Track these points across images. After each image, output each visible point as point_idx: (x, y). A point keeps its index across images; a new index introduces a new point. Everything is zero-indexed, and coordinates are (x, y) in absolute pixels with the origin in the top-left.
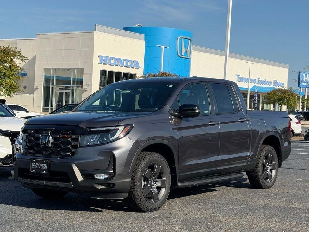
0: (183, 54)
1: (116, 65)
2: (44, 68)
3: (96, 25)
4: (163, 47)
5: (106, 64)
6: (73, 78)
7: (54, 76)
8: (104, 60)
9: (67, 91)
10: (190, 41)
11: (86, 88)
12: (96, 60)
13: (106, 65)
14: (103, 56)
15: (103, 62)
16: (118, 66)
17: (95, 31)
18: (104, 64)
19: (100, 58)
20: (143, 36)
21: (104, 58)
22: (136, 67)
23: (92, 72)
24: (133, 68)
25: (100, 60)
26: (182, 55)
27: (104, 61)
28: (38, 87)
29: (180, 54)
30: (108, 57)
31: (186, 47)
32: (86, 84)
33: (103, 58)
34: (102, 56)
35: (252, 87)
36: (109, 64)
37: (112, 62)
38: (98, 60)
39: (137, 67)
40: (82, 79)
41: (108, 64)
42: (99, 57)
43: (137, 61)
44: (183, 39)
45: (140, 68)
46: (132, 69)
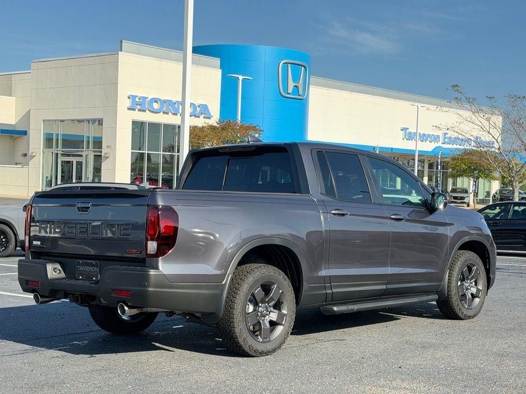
0: (290, 91)
1: (164, 113)
2: (44, 121)
3: (121, 42)
4: (241, 77)
5: (144, 111)
6: (87, 135)
7: (58, 134)
8: (138, 104)
9: (79, 159)
10: (303, 68)
11: (107, 153)
12: (123, 103)
13: (144, 113)
14: (137, 96)
15: (138, 107)
16: (168, 113)
17: (120, 52)
18: (139, 110)
19: (131, 99)
20: (217, 61)
21: (139, 99)
22: (203, 116)
23: (116, 126)
24: (199, 117)
25: (131, 103)
26: (289, 94)
27: (140, 105)
28: (35, 153)
29: (285, 92)
30: (147, 98)
31: (296, 79)
32: (108, 147)
33: (137, 99)
34: (134, 97)
35: (434, 150)
36: (149, 110)
37: (156, 106)
38: (128, 103)
39: (205, 116)
40: (102, 138)
41: (147, 111)
42: (129, 98)
43: (206, 105)
44: (289, 65)
45: (212, 117)
46: (197, 119)
